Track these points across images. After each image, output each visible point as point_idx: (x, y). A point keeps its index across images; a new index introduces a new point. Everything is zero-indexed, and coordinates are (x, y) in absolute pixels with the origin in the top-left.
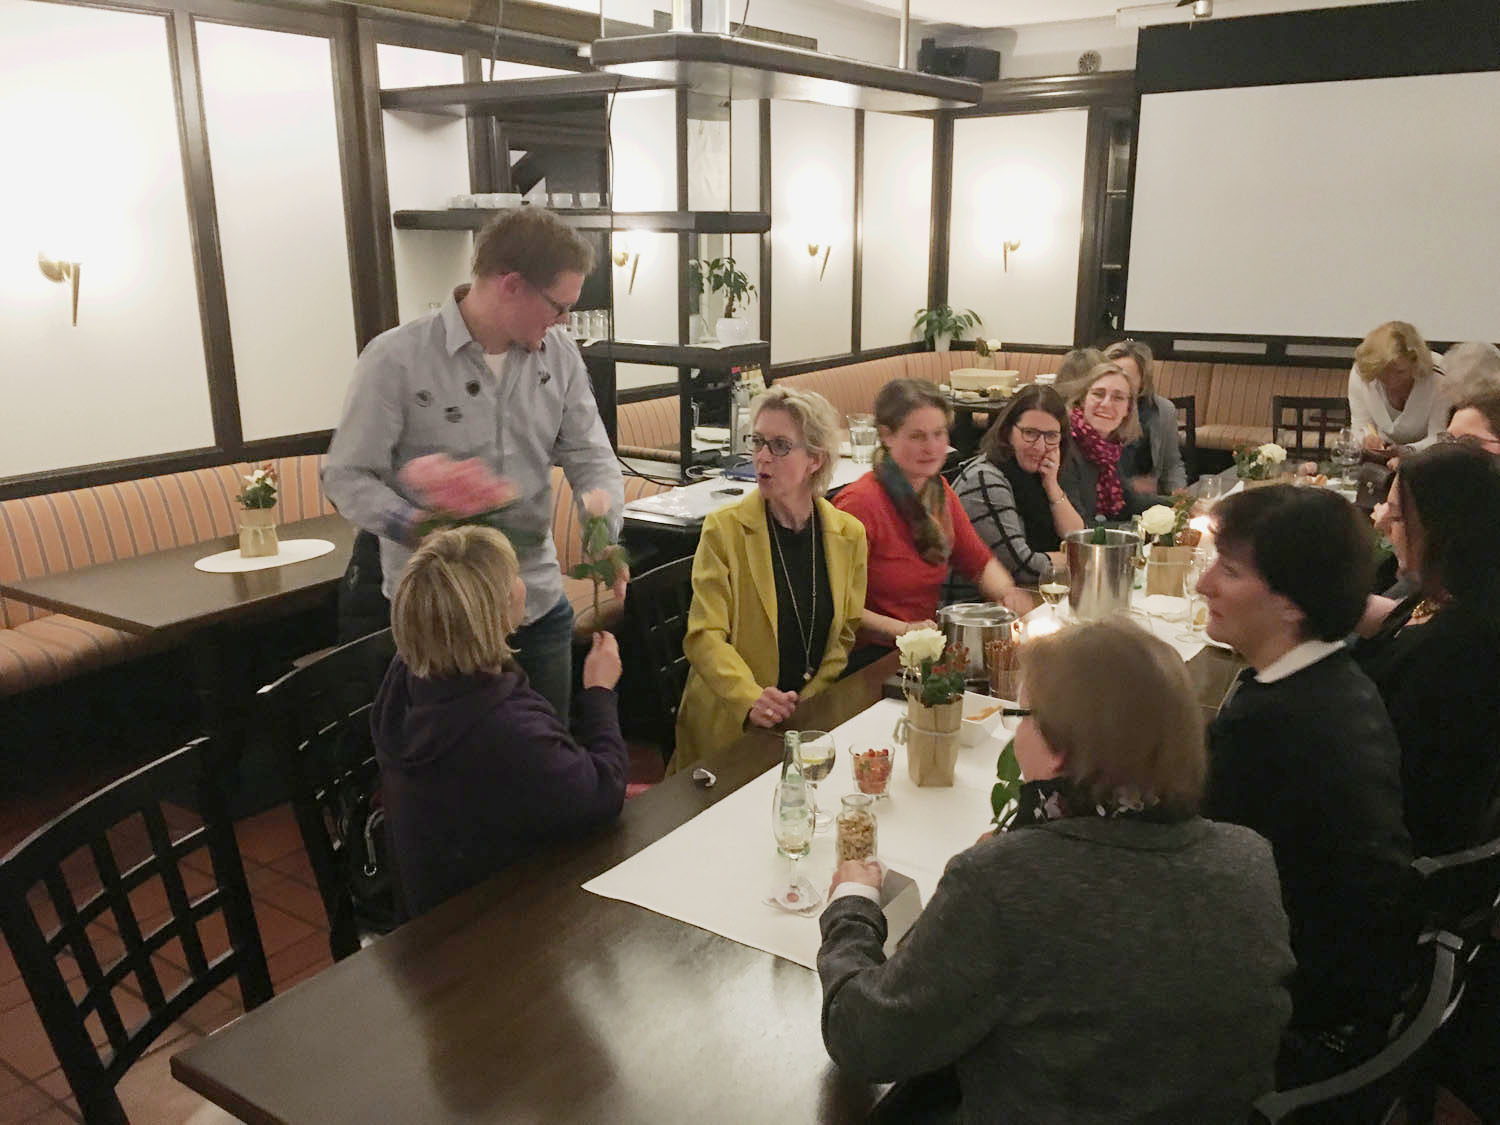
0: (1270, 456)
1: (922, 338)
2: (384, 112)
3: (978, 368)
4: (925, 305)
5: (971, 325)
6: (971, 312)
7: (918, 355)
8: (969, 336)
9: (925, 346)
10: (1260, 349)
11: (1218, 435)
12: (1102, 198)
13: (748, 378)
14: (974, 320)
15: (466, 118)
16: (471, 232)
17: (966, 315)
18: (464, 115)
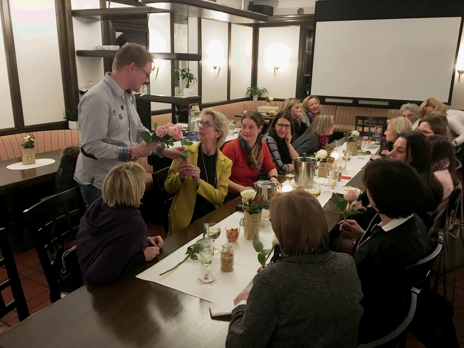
0: (355, 134)
1: (249, 96)
2: (73, 17)
3: (266, 106)
4: (250, 86)
5: (264, 92)
6: (265, 89)
7: (248, 102)
8: (263, 96)
9: (250, 99)
10: (351, 102)
11: (338, 128)
12: (304, 53)
13: (194, 108)
14: (265, 91)
15: (101, 20)
16: (102, 58)
17: (262, 90)
18: (100, 19)
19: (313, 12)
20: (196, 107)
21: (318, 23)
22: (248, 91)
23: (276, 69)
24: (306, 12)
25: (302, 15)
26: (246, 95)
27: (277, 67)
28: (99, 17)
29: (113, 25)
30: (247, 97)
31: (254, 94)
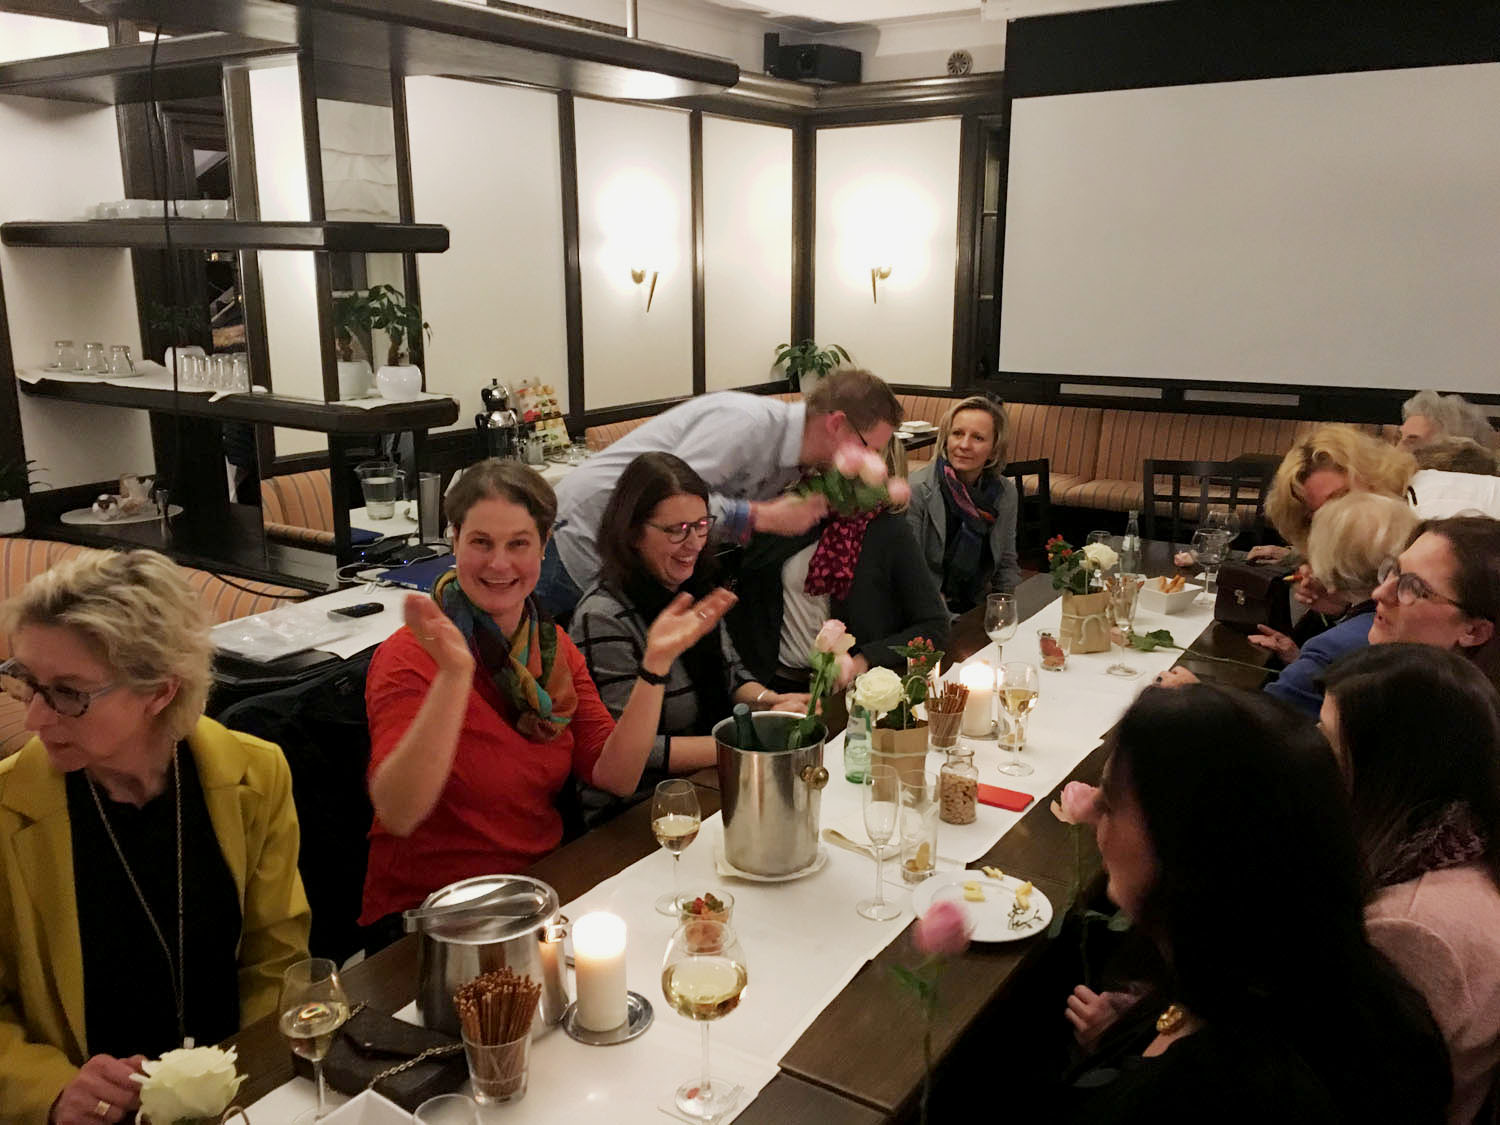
0: (1096, 560)
1: (785, 377)
4: (788, 341)
9: (788, 386)
10: (1156, 394)
12: (979, 216)
14: (841, 358)
15: (117, 104)
16: (128, 252)
17: (831, 352)
18: (111, 99)
19: (998, 64)
20: (553, 426)
21: (1015, 102)
22: (781, 359)
23: (877, 279)
24: (979, 66)
25: (964, 75)
26: (771, 374)
27: (884, 270)
28: (105, 87)
30: (777, 378)
31: (800, 369)
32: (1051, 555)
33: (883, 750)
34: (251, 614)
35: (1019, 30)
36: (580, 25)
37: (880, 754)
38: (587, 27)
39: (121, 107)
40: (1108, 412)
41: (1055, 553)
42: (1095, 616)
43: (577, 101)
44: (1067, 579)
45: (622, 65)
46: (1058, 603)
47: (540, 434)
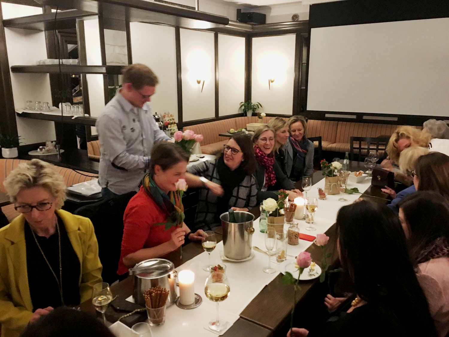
1: (242, 112)
2: (5, 28)
4: (243, 101)
6: (259, 104)
7: (240, 118)
8: (257, 112)
9: (244, 114)
10: (354, 117)
12: (301, 64)
14: (259, 106)
15: (45, 31)
16: (48, 74)
17: (256, 104)
18: (43, 29)
19: (307, 18)
20: (174, 126)
21: (312, 29)
22: (241, 106)
23: (270, 82)
24: (301, 19)
25: (297, 21)
26: (239, 111)
27: (272, 80)
28: (41, 26)
29: (62, 36)
30: (240, 112)
31: (247, 109)
32: (322, 165)
33: (271, 223)
34: (84, 181)
35: (313, 8)
36: (182, 7)
37: (269, 224)
38: (184, 7)
39: (46, 31)
40: (340, 122)
41: (323, 164)
42: (335, 183)
43: (181, 29)
44: (326, 172)
45: (194, 19)
46: (324, 179)
47: (169, 129)
